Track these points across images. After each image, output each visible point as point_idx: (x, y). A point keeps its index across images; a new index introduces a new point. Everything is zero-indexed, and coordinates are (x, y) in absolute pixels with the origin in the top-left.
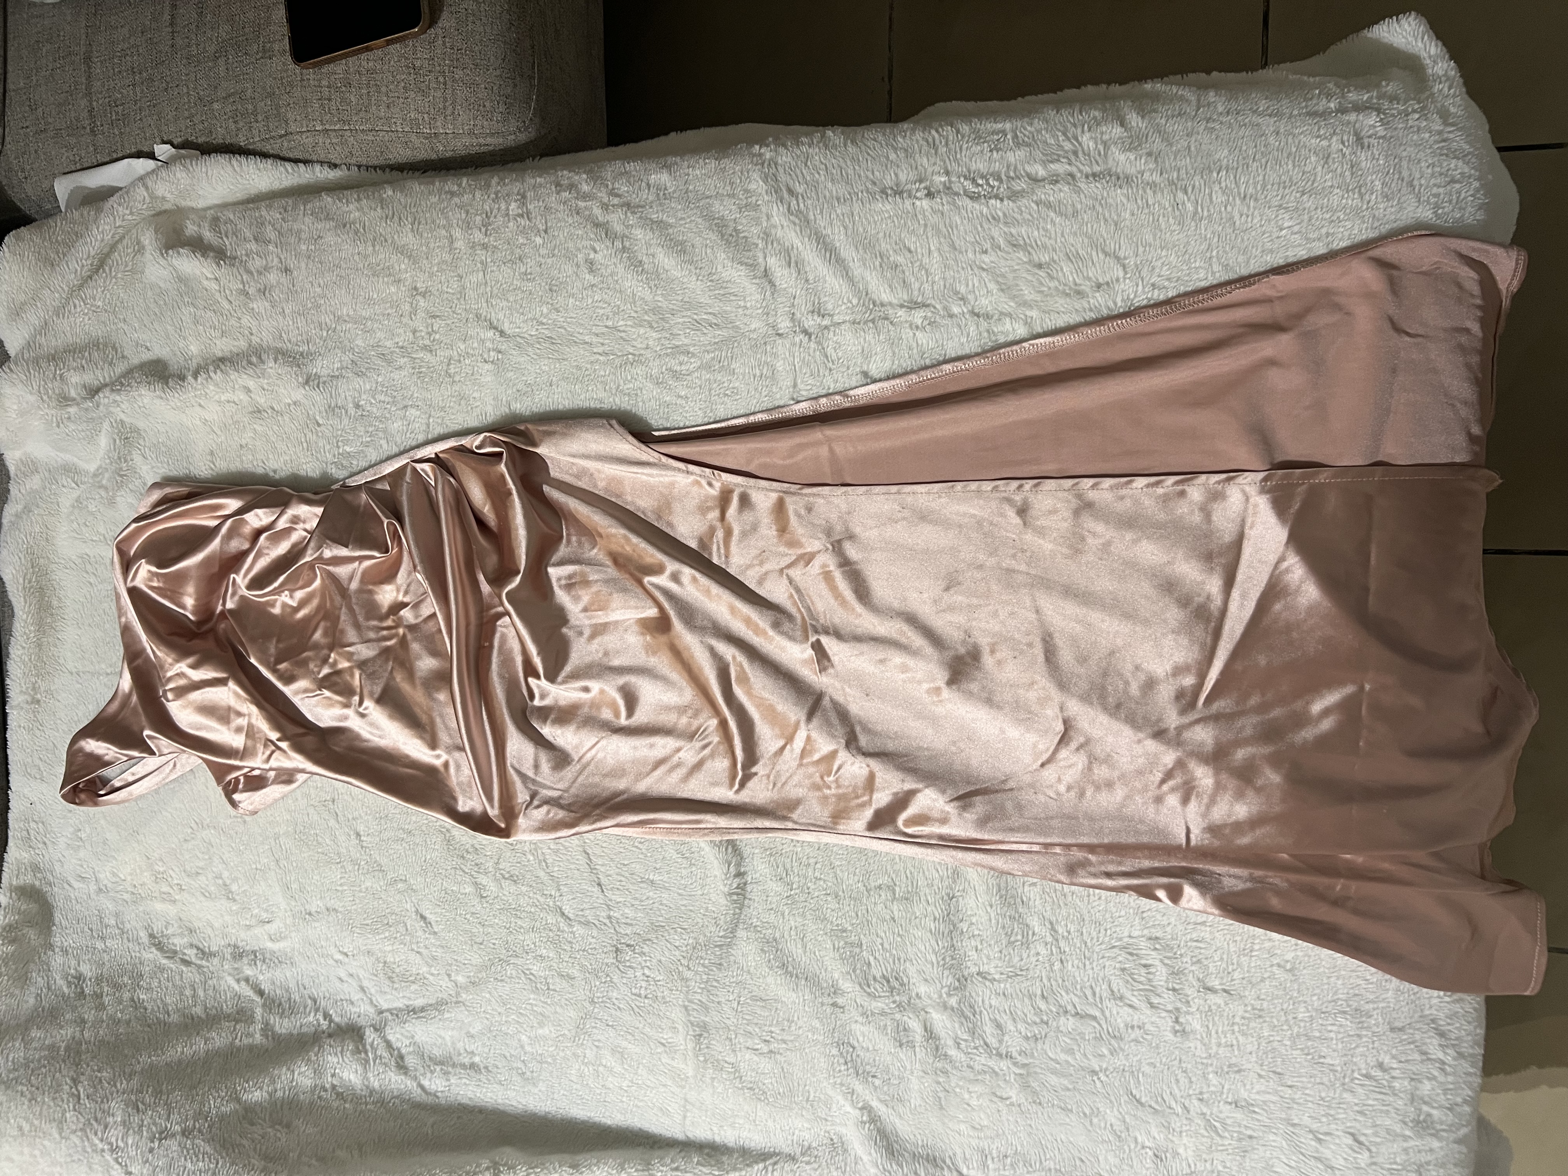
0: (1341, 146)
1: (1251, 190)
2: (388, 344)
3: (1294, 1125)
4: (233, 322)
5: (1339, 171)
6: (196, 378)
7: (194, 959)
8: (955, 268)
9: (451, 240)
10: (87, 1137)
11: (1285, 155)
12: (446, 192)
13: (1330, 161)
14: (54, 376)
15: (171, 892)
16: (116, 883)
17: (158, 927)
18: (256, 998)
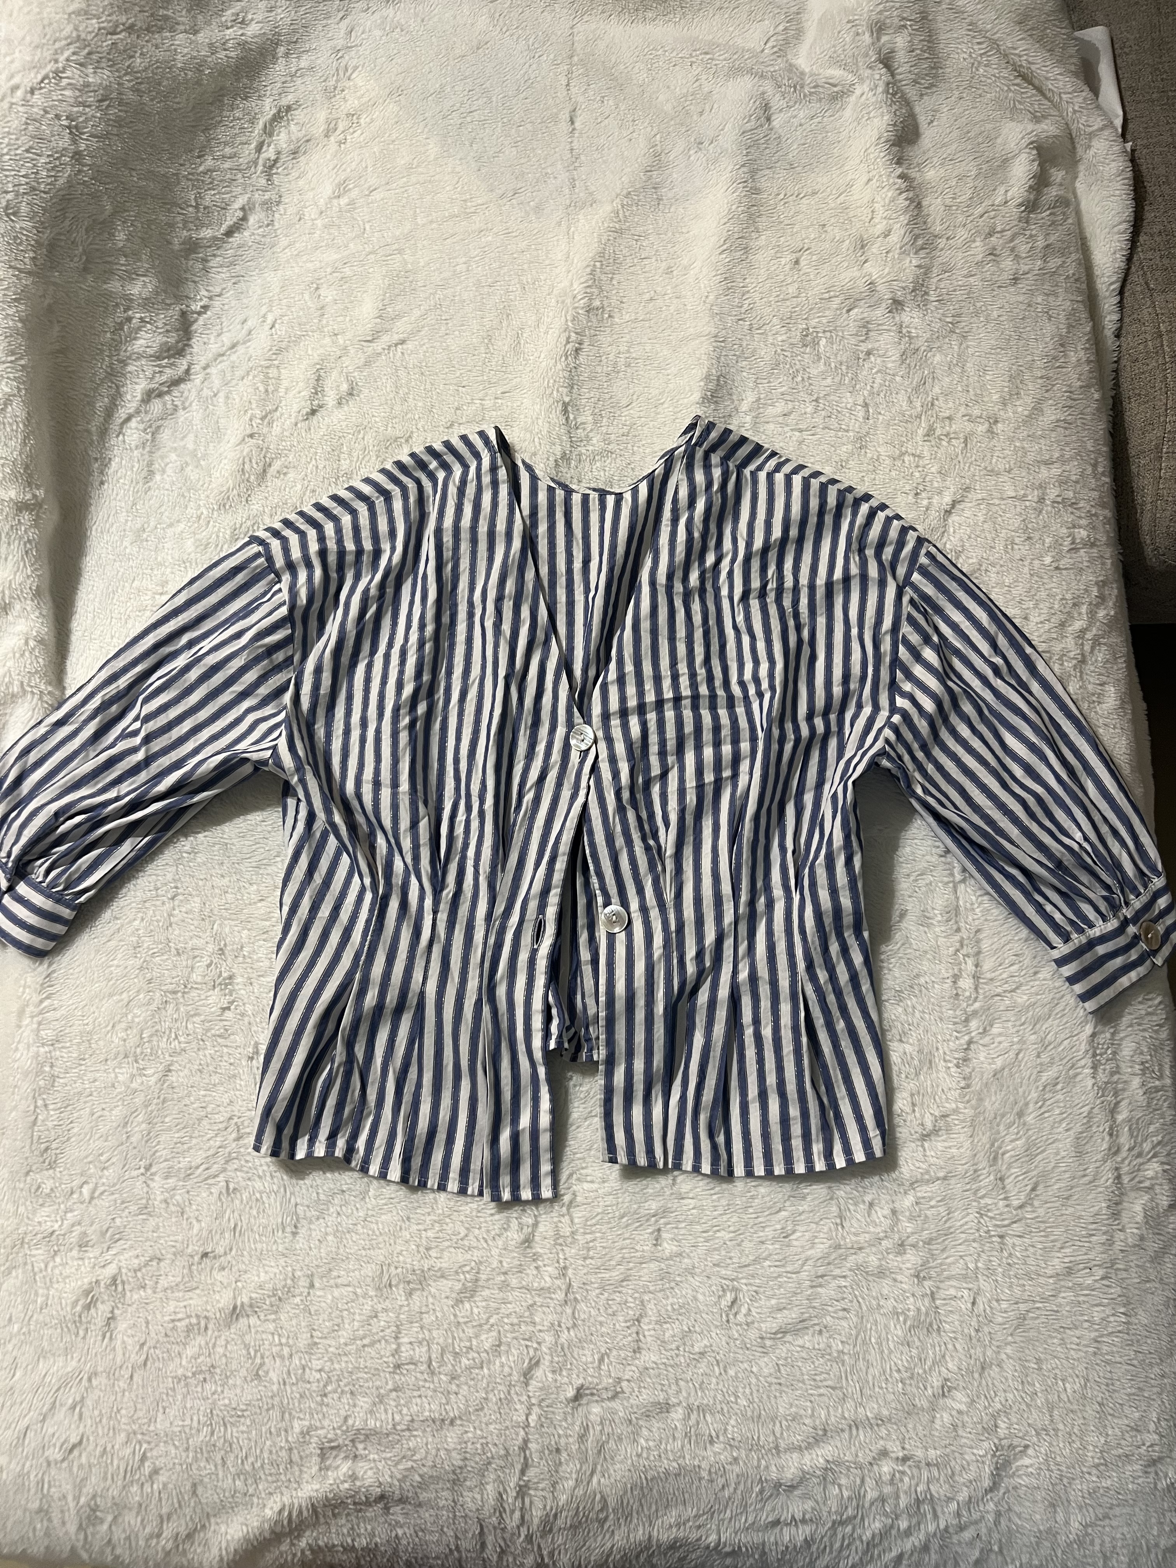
0: (1148, 1444)
1: (1105, 1349)
2: (937, 390)
3: (90, 1380)
4: (961, 219)
5: (1123, 1442)
6: (900, 177)
7: (264, 156)
8: (1018, 1023)
9: (1048, 463)
11: (1141, 1385)
12: (1096, 460)
13: (1134, 1433)
14: (904, 19)
15: (338, 132)
16: (347, 70)
17: (298, 115)
18: (224, 228)
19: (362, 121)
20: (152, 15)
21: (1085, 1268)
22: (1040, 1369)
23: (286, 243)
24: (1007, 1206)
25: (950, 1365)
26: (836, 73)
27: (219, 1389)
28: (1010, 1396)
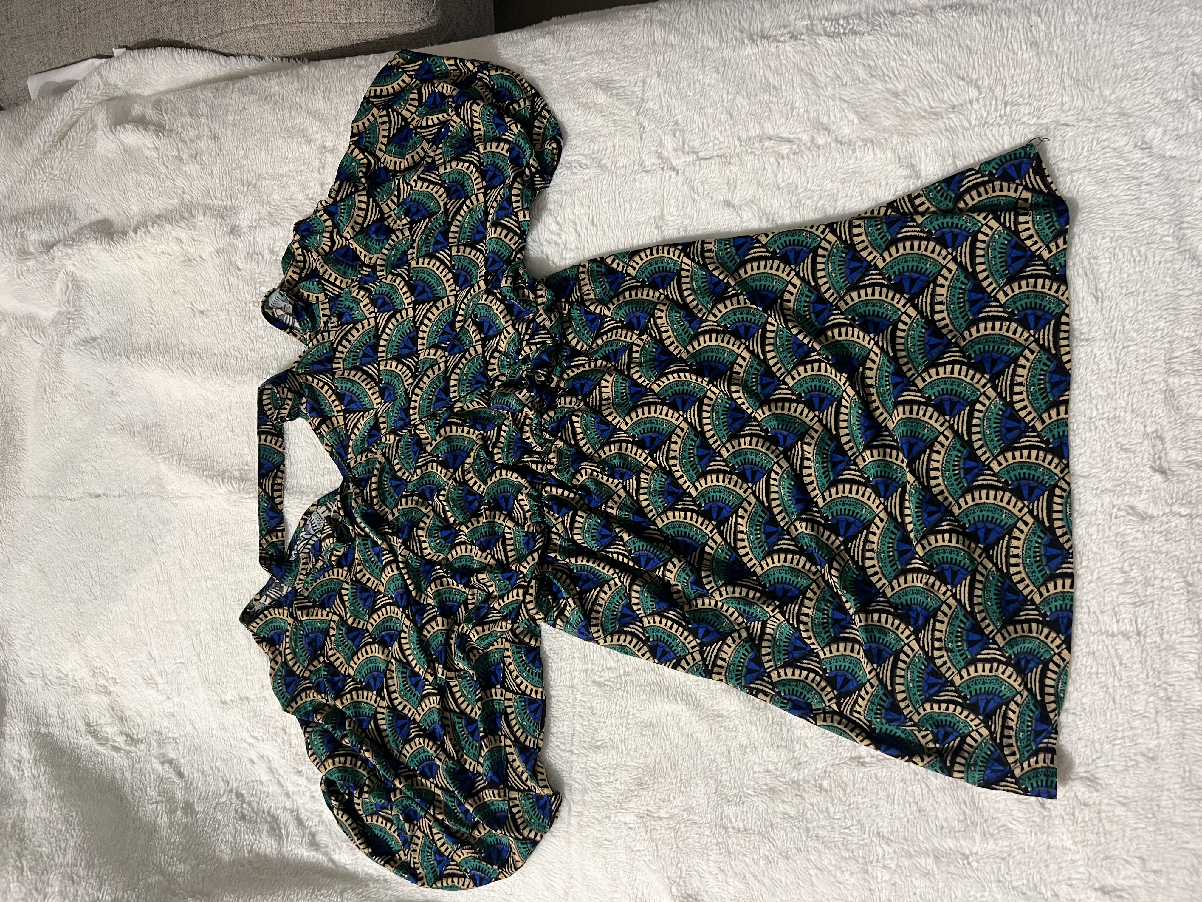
1: (1102, 10)
2: (300, 196)
4: (169, 183)
6: (136, 233)
7: (123, 746)
8: (818, 102)
12: (355, 66)
14: (16, 235)
15: (107, 685)
16: (60, 678)
17: (93, 716)
18: (177, 780)
19: (99, 665)
20: (11, 837)
21: (1031, 31)
22: (1123, 65)
23: (191, 727)
24: (978, 101)
25: (1122, 143)
26: (59, 286)
27: (1166, 793)
28: (1148, 90)
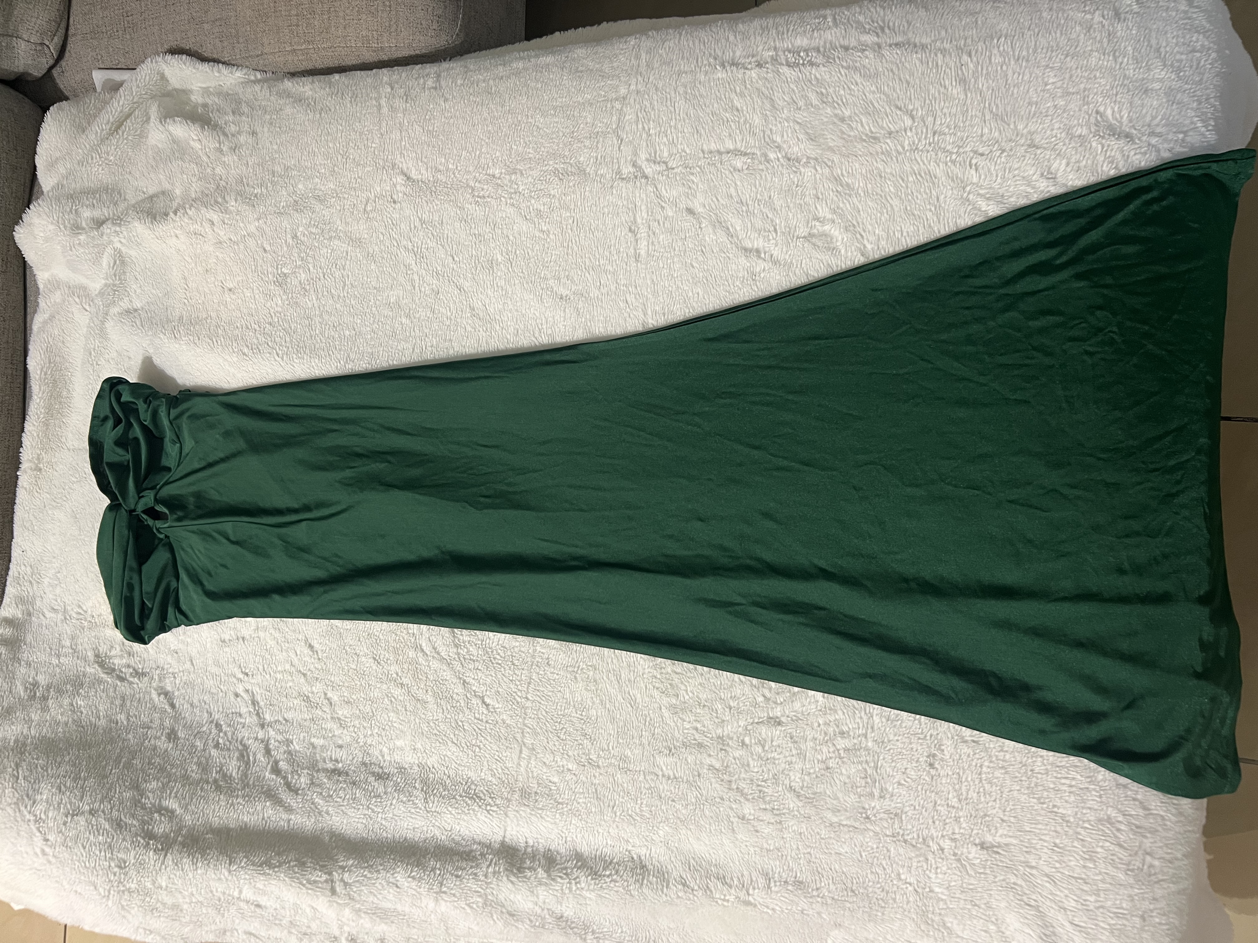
0: (1101, 19)
1: (1024, 53)
4: (208, 170)
5: (1098, 38)
7: (128, 677)
8: (774, 122)
9: (379, 108)
10: (20, 811)
11: (1055, 25)
13: (1092, 31)
14: (71, 211)
16: (79, 613)
17: (103, 649)
21: (961, 69)
22: (1036, 103)
23: (190, 663)
24: (911, 129)
26: (106, 261)
28: (1056, 126)
